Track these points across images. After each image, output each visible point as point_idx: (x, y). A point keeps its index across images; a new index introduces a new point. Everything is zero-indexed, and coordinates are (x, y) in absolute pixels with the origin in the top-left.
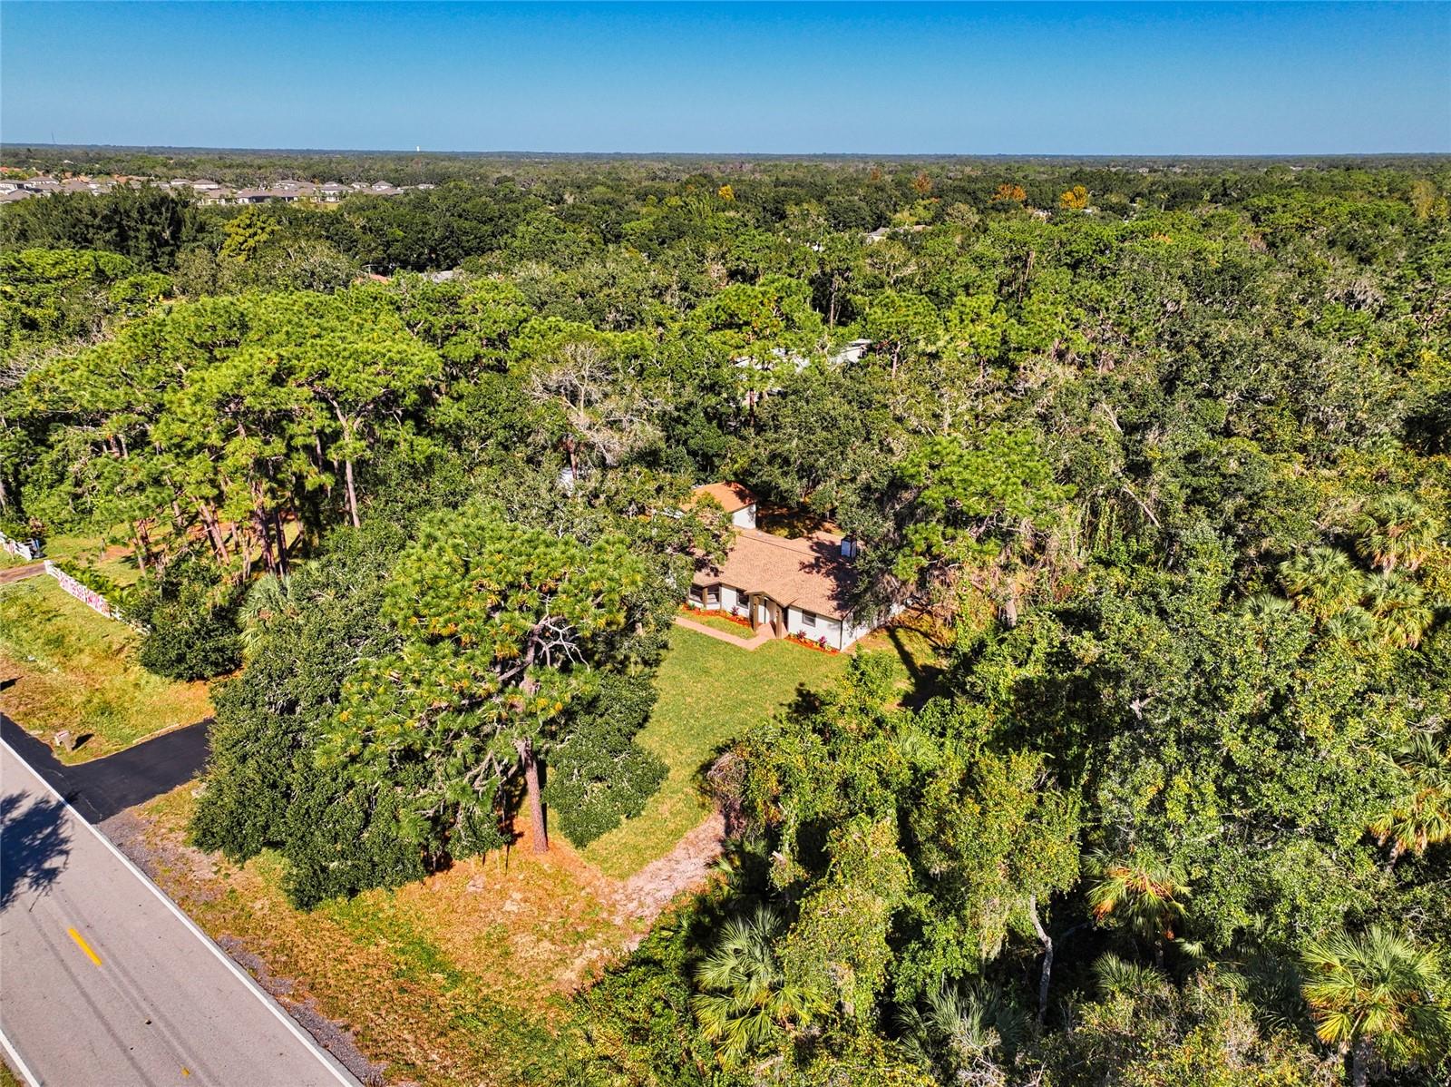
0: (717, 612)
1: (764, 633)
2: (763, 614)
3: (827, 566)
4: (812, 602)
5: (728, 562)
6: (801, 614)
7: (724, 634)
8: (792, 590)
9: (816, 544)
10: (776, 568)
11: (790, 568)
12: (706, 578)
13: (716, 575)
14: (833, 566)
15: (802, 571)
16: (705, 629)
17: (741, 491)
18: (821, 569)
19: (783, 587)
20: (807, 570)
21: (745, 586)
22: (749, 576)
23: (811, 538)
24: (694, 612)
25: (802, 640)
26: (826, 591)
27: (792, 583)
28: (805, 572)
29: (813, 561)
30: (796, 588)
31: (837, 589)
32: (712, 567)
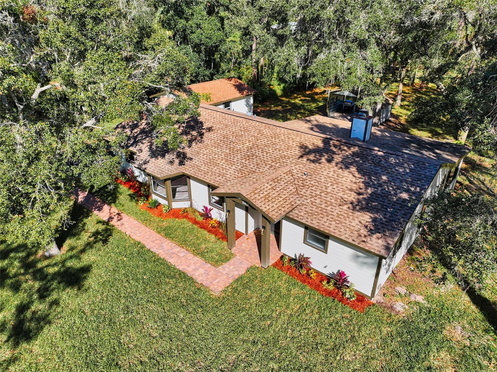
2: (243, 222)
3: (343, 152)
4: (324, 213)
5: (200, 145)
6: (303, 230)
7: (182, 252)
8: (288, 190)
9: (317, 126)
10: (265, 154)
11: (285, 153)
12: (167, 166)
13: (181, 163)
14: (353, 152)
15: (305, 159)
16: (158, 242)
17: (241, 85)
18: (334, 156)
19: (274, 185)
20: (312, 157)
21: (217, 179)
22: (225, 165)
23: (309, 121)
24: (156, 211)
25: (304, 272)
26: (347, 194)
27: (289, 178)
28: (308, 160)
29: (321, 145)
30: (294, 186)
31: (366, 188)
32: (179, 152)
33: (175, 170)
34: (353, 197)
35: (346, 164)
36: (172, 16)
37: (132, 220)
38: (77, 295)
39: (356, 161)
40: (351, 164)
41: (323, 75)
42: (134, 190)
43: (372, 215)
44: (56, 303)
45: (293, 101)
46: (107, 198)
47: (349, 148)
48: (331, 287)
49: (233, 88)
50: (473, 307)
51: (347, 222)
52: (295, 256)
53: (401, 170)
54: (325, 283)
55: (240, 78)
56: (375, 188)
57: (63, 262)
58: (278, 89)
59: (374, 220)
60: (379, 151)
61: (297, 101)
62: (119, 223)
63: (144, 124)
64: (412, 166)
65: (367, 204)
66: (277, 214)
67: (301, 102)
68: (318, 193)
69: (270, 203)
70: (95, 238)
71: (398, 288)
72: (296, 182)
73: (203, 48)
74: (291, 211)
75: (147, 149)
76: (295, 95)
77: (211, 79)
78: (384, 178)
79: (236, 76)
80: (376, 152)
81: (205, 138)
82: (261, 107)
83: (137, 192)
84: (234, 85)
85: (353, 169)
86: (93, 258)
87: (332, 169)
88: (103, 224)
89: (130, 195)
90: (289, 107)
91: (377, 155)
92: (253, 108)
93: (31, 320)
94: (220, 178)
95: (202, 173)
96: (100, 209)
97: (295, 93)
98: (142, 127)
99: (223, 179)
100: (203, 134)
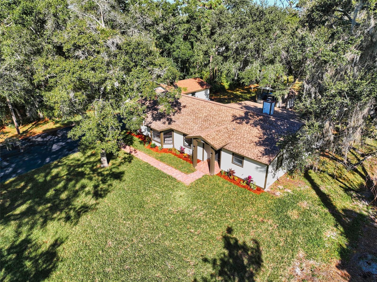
2: (202, 154)
3: (255, 119)
4: (242, 146)
5: (179, 114)
6: (231, 156)
7: (170, 168)
8: (225, 136)
9: (245, 107)
10: (214, 119)
11: (224, 119)
12: (162, 125)
13: (169, 123)
14: (260, 119)
15: (235, 122)
16: (157, 163)
17: (202, 82)
18: (250, 121)
19: (217, 133)
20: (238, 121)
21: (189, 131)
22: (193, 124)
23: (241, 104)
24: (155, 149)
25: (232, 177)
26: (254, 138)
27: (225, 130)
28: (236, 122)
29: (243, 115)
30: (228, 134)
31: (264, 136)
32: (168, 118)
33: (166, 127)
34: (257, 140)
35: (255, 125)
36: (163, 42)
37: (142, 153)
38: (120, 182)
39: (260, 123)
40: (258, 124)
41: (248, 78)
42: (142, 139)
43: (265, 148)
44: (111, 185)
45: (235, 93)
46: (128, 143)
47: (258, 117)
48: (245, 184)
49: (197, 84)
50: (317, 196)
51: (252, 150)
52: (228, 170)
53: (282, 127)
54: (241, 182)
55: (202, 78)
56: (268, 135)
57: (111, 170)
58: (226, 85)
59: (265, 150)
60: (273, 118)
61: (238, 92)
62: (136, 154)
63: (148, 103)
64: (288, 125)
65: (263, 143)
66: (218, 146)
67: (240, 94)
68: (240, 137)
69: (215, 141)
70: (125, 160)
71: (279, 186)
72: (229, 133)
73: (180, 60)
74: (225, 145)
75: (151, 116)
76: (237, 89)
77: (184, 79)
78: (273, 131)
79: (199, 77)
80: (271, 119)
81: (182, 111)
82: (215, 96)
83: (143, 140)
84: (198, 82)
85: (259, 127)
86: (125, 169)
87: (248, 127)
88: (128, 154)
89: (139, 141)
90: (232, 97)
91: (271, 120)
92: (210, 96)
93: (101, 191)
94: (190, 130)
95: (181, 128)
96: (125, 147)
97: (237, 88)
98: (147, 105)
99: (192, 131)
100: (181, 109)
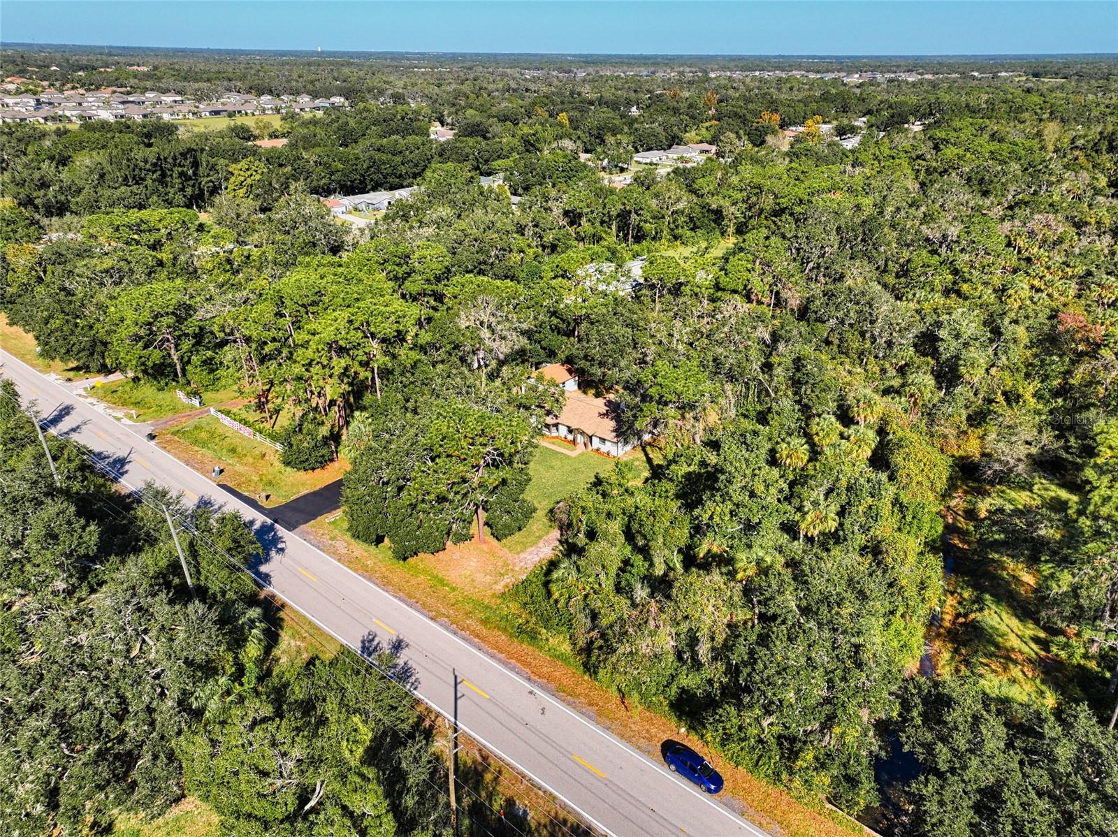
0: (557, 437)
1: (580, 448)
2: (580, 439)
4: (602, 433)
5: (563, 413)
7: (559, 448)
8: (594, 427)
12: (551, 420)
13: (556, 419)
16: (551, 446)
19: (589, 425)
22: (573, 420)
24: (547, 437)
25: (599, 452)
26: (611, 427)
27: (594, 423)
28: (601, 417)
31: (616, 426)
32: (555, 415)
39: (614, 417)
43: (616, 433)
50: (645, 459)
51: (610, 435)
52: (596, 448)
54: (604, 454)
66: (590, 434)
68: (602, 428)
69: (588, 430)
71: (626, 455)
72: (597, 424)
74: (595, 433)
81: (563, 408)
85: (613, 420)
87: (608, 420)
95: (564, 422)
99: (572, 424)
